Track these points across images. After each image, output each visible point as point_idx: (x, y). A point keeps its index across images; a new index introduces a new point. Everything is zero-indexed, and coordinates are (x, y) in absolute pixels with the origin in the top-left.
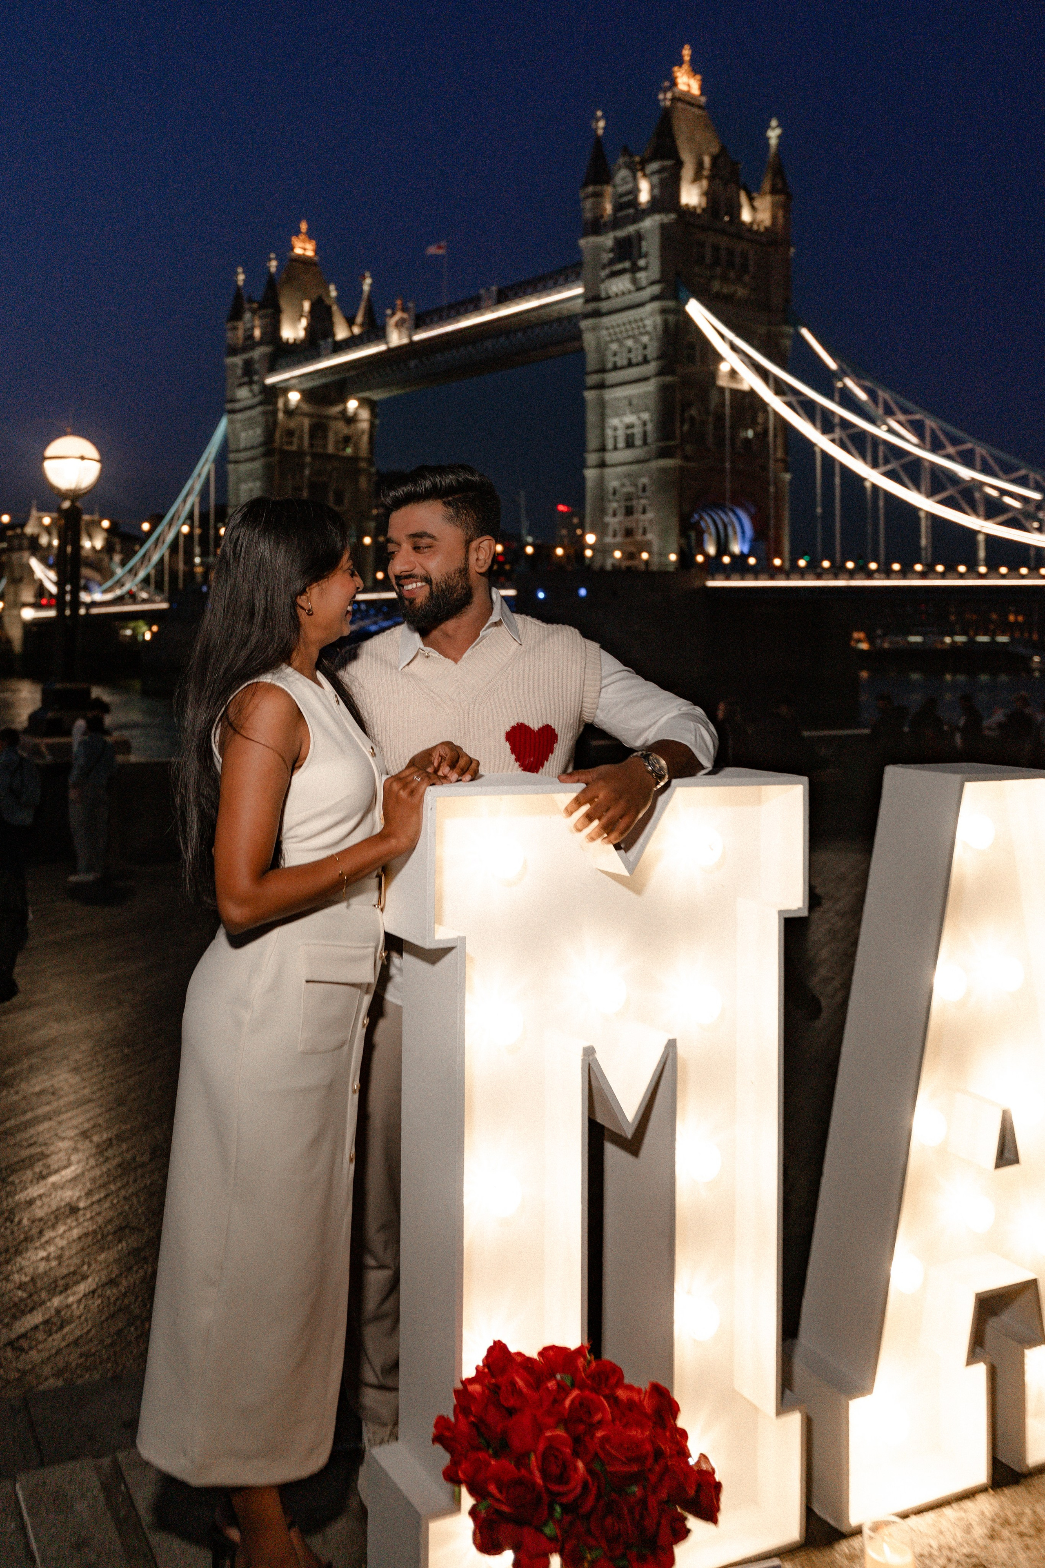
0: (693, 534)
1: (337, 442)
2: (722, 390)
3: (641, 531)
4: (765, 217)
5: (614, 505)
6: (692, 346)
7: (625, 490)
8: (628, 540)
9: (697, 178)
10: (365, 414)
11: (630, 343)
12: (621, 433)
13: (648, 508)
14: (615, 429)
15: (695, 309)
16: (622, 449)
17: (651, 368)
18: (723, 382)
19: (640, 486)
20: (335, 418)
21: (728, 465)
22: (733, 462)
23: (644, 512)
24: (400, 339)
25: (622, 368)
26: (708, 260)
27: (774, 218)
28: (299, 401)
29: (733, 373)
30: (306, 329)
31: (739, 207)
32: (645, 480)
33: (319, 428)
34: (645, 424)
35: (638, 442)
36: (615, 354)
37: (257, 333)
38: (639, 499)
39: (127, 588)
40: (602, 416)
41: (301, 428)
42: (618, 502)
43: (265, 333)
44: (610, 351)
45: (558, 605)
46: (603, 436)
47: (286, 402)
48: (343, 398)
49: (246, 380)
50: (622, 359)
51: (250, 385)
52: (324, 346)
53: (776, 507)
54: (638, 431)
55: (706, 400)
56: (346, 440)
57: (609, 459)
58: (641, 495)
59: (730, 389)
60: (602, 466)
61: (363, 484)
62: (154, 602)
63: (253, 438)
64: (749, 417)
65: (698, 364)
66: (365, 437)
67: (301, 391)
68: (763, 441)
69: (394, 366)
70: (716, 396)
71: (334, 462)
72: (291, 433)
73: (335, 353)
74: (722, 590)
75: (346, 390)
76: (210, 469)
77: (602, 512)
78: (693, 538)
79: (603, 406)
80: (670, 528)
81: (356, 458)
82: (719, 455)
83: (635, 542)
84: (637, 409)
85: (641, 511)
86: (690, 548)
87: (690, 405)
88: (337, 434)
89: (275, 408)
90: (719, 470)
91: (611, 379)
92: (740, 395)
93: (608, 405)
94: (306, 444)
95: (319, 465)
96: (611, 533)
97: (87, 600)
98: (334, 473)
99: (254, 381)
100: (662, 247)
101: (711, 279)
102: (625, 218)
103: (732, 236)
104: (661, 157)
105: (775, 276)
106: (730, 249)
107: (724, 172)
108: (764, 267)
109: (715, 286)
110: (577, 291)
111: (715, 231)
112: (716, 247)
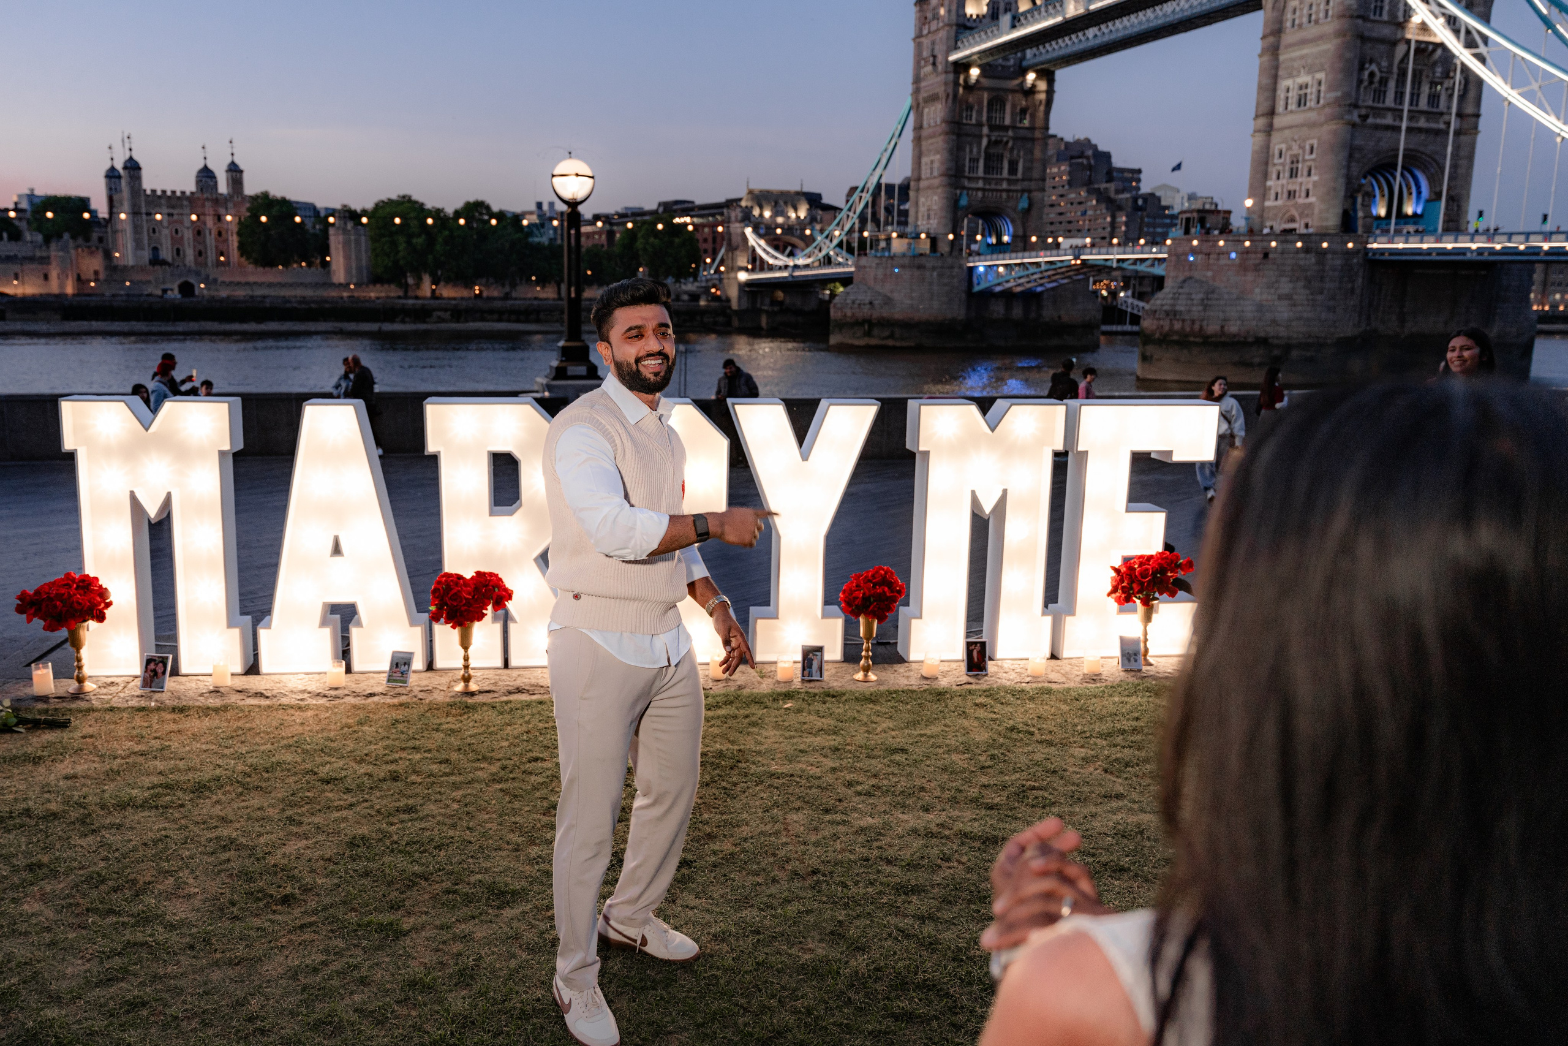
0: (1359, 197)
1: (1013, 114)
2: (1408, 42)
3: (1303, 194)
5: (1280, 168)
7: (1290, 152)
8: (1290, 203)
10: (1042, 86)
12: (1293, 96)
13: (1314, 171)
14: (1288, 90)
16: (1291, 112)
17: (1331, 26)
18: (1412, 34)
19: (1308, 148)
20: (1013, 91)
21: (1405, 124)
22: (1410, 119)
23: (1309, 174)
24: (1076, 9)
25: (1300, 27)
28: (979, 76)
29: (1423, 25)
32: (1315, 142)
33: (997, 102)
34: (1320, 83)
35: (1311, 103)
36: (1295, 11)
37: (942, 11)
38: (1304, 161)
39: (824, 253)
40: (1275, 78)
41: (980, 102)
42: (1283, 165)
43: (949, 11)
44: (1289, 10)
45: (1208, 267)
46: (1274, 99)
47: (968, 76)
48: (1024, 72)
49: (931, 59)
50: (1301, 17)
51: (934, 64)
52: (1006, 19)
53: (1454, 166)
54: (1311, 91)
55: (1391, 57)
56: (1024, 111)
57: (1278, 121)
58: (1307, 157)
59: (1417, 41)
60: (1269, 130)
61: (1037, 153)
62: (846, 265)
63: (936, 114)
64: (1439, 70)
65: (1385, 17)
66: (1042, 108)
67: (980, 66)
68: (1451, 96)
69: (1073, 36)
70: (1401, 50)
71: (1010, 133)
72: (970, 108)
73: (1013, 27)
74: (1382, 252)
75: (1025, 64)
76: (896, 144)
77: (1266, 176)
78: (1359, 200)
79: (1276, 68)
80: (1335, 189)
81: (1032, 128)
82: (1398, 113)
83: (1296, 205)
84: (1311, 70)
85: (1305, 173)
86: (1355, 211)
87: (1371, 62)
88: (1014, 106)
89: (956, 83)
90: (1398, 129)
91: (1288, 38)
92: (1431, 47)
93: (1282, 66)
94: (984, 118)
95: (995, 136)
96: (1273, 196)
97: (791, 264)
98: (1010, 144)
99: (940, 58)
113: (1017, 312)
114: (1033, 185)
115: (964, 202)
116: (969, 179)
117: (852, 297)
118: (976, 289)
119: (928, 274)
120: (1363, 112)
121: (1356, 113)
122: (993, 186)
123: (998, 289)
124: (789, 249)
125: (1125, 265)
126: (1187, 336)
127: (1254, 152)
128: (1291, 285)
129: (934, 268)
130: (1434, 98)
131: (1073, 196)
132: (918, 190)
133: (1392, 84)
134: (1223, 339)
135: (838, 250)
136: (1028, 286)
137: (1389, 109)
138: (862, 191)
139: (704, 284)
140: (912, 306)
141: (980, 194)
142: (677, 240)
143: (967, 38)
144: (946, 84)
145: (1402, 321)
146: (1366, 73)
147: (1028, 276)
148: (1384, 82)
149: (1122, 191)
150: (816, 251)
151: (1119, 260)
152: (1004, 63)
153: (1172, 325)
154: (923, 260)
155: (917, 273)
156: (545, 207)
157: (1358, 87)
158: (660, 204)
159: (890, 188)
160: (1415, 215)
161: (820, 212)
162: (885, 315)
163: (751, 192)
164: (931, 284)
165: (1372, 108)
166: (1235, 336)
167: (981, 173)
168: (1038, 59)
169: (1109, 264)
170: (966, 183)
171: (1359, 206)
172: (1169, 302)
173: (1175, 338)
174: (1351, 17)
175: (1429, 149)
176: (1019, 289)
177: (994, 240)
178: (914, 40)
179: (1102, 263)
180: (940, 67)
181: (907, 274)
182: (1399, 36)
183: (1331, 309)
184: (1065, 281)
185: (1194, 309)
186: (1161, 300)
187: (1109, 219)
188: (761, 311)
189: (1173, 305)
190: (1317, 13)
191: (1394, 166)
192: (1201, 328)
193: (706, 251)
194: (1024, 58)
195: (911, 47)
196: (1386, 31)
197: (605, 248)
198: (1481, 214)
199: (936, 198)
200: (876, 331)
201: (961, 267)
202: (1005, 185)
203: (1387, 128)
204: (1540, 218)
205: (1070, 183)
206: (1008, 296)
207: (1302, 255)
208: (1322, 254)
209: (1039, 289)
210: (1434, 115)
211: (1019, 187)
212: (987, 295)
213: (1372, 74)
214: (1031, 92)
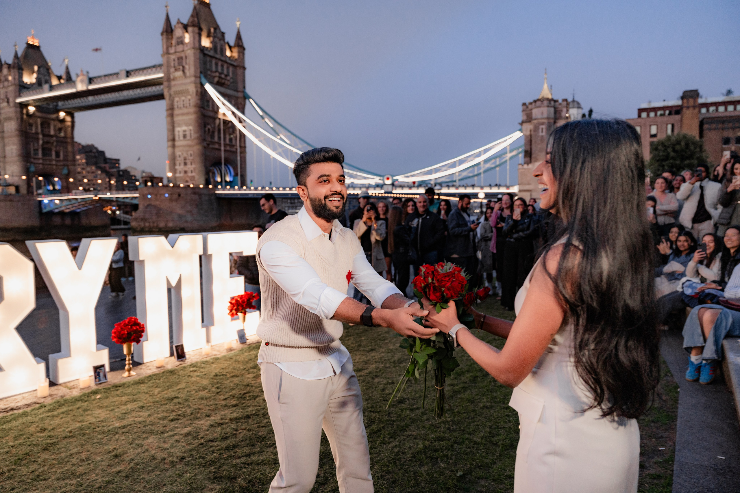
0: (211, 174)
1: (55, 130)
2: (220, 119)
3: (190, 172)
4: (235, 55)
5: (180, 161)
6: (208, 101)
7: (183, 156)
8: (186, 175)
9: (208, 36)
10: (68, 119)
11: (183, 98)
12: (181, 134)
13: (193, 163)
14: (179, 132)
15: (208, 87)
16: (181, 140)
17: (192, 110)
18: (221, 116)
19: (189, 155)
21: (223, 148)
22: (224, 146)
24: (82, 87)
25: (181, 108)
26: (214, 69)
27: (239, 56)
28: (34, 111)
29: (224, 114)
30: (36, 78)
31: (225, 50)
32: (192, 152)
33: (45, 124)
34: (190, 130)
35: (188, 137)
36: (177, 102)
37: (11, 79)
38: (189, 159)
40: (173, 127)
41: (36, 123)
43: (14, 78)
45: (158, 200)
46: (174, 135)
47: (28, 111)
48: (57, 111)
49: (6, 100)
50: (180, 105)
51: (8, 102)
52: (46, 87)
53: (241, 164)
54: (188, 133)
55: (214, 123)
56: (60, 130)
57: (177, 143)
59: (224, 120)
60: (174, 146)
61: (70, 148)
63: (11, 126)
64: (231, 130)
65: (211, 109)
66: (70, 129)
67: (35, 106)
68: (236, 139)
70: (217, 122)
71: (54, 139)
72: (31, 125)
73: (52, 90)
74: (221, 194)
75: (58, 108)
77: (175, 164)
79: (173, 123)
80: (201, 171)
81: (65, 137)
82: (220, 144)
83: (188, 176)
84: (187, 125)
85: (190, 164)
86: (210, 179)
87: (208, 124)
88: (55, 126)
89: (22, 113)
90: (220, 150)
91: (176, 112)
92: (227, 122)
93: (176, 122)
94: (39, 130)
95: (46, 139)
96: (179, 172)
98: (55, 144)
99: (11, 100)
100: (195, 61)
101: (215, 77)
102: (180, 48)
103: (222, 61)
104: (193, 26)
105: (239, 78)
106: (222, 66)
107: (219, 35)
108: (235, 74)
109: (216, 79)
110: (161, 75)
111: (216, 58)
112: (216, 64)
113: (68, 221)
114: (69, 163)
115: (32, 169)
116: (34, 158)
118: (44, 211)
119: (15, 204)
120: (208, 142)
121: (205, 143)
122: (48, 162)
123: (56, 211)
125: (119, 199)
126: (152, 229)
127: (169, 155)
128: (190, 207)
130: (231, 140)
131: (88, 169)
133: (216, 134)
134: (168, 229)
136: (72, 208)
137: (217, 142)
140: (8, 220)
141: (41, 166)
143: (25, 92)
144: (16, 112)
146: (207, 129)
147: (71, 204)
148: (213, 132)
149: (113, 168)
151: (117, 197)
152: (48, 106)
153: (145, 224)
154: (11, 197)
155: (8, 203)
157: (205, 133)
160: (230, 182)
164: (18, 209)
165: (211, 142)
167: (40, 156)
168: (65, 107)
169: (111, 199)
170: (32, 160)
171: (210, 177)
172: (142, 214)
173: (147, 229)
174: (199, 107)
176: (67, 211)
177: (51, 188)
180: (12, 104)
182: (216, 116)
183: (207, 216)
184: (91, 207)
185: (153, 217)
186: (138, 214)
189: (145, 216)
190: (186, 104)
191: (220, 163)
192: (157, 225)
194: (57, 105)
196: (211, 114)
198: (251, 181)
199: (16, 166)
201: (35, 200)
202: (54, 162)
203: (217, 149)
204: (269, 184)
205: (86, 163)
206: (62, 214)
207: (193, 195)
208: (200, 195)
209: (78, 211)
210: (232, 146)
211: (61, 163)
212: (51, 214)
213: (209, 129)
214: (63, 121)
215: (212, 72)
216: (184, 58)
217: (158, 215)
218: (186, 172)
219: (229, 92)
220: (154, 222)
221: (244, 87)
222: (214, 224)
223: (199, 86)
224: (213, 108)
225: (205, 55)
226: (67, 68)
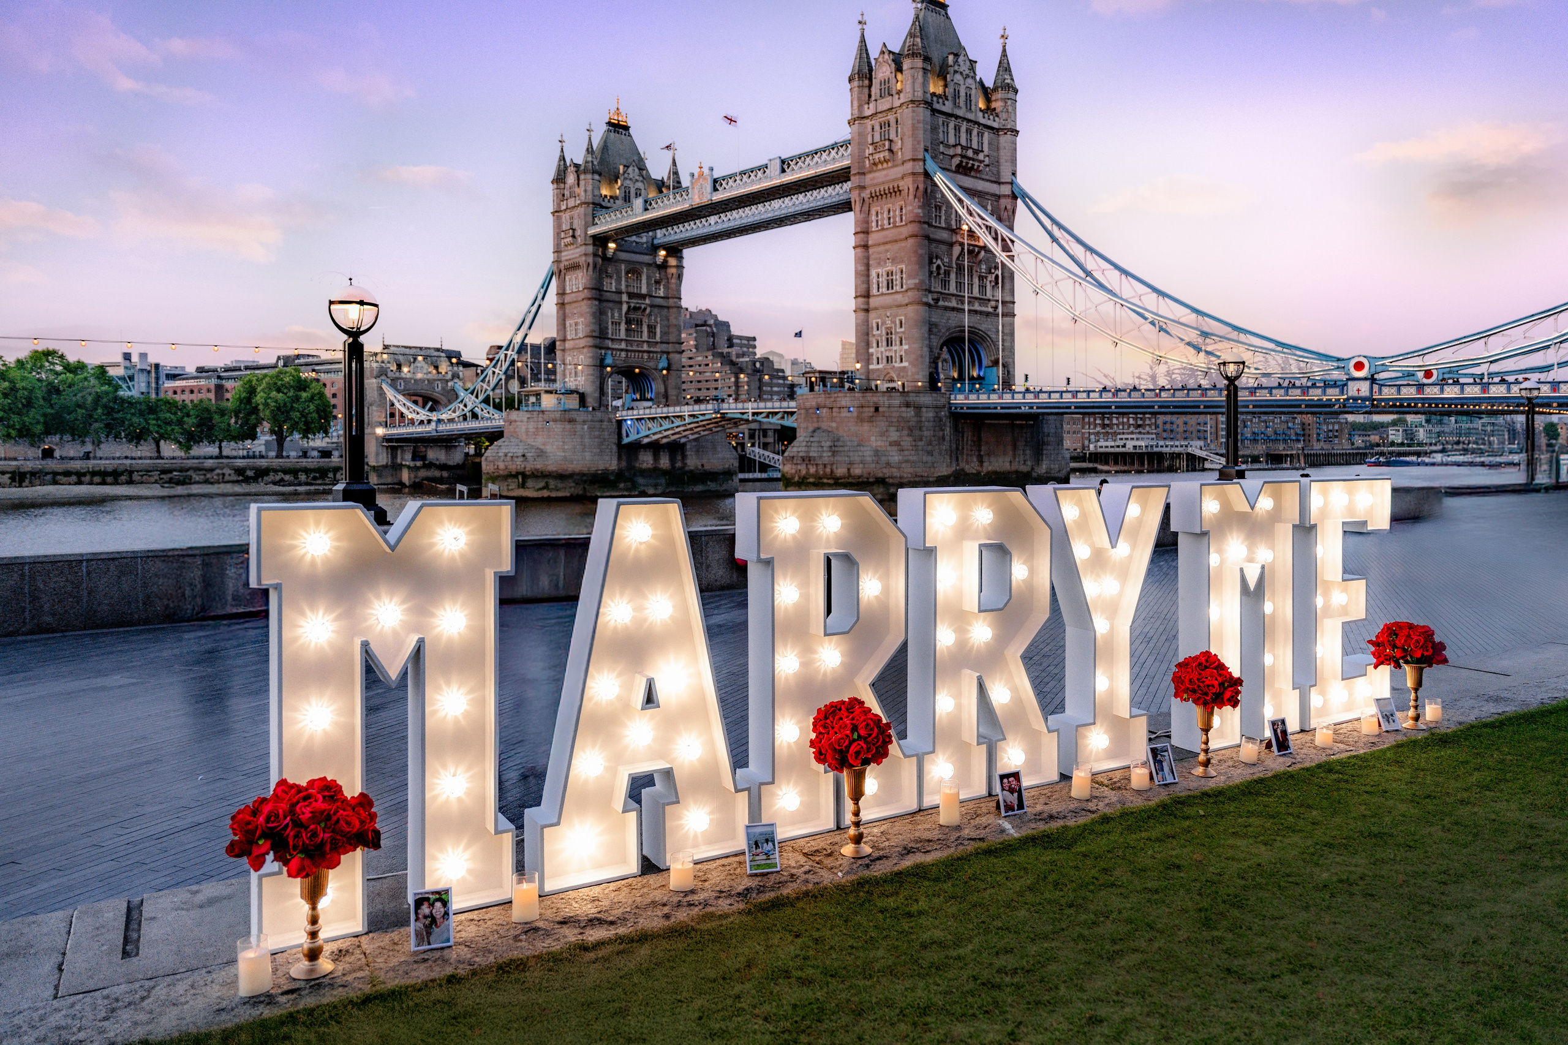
1: (648, 284)
2: (962, 243)
3: (898, 360)
4: (998, 105)
5: (879, 338)
6: (938, 208)
7: (885, 326)
8: (889, 366)
9: (943, 72)
10: (672, 262)
11: (889, 205)
12: (882, 281)
13: (905, 341)
14: (878, 275)
15: (940, 179)
16: (882, 294)
17: (906, 229)
18: (964, 238)
19: (898, 322)
21: (966, 307)
22: (969, 303)
23: (901, 343)
25: (883, 227)
26: (952, 141)
27: (1005, 107)
28: (616, 250)
29: (971, 233)
30: (620, 188)
31: (977, 97)
32: (903, 318)
33: (633, 273)
34: (902, 271)
35: (898, 288)
36: (877, 215)
37: (580, 191)
38: (897, 333)
39: (469, 408)
40: (868, 266)
42: (881, 336)
43: (585, 191)
44: (873, 212)
45: (832, 419)
46: (868, 282)
47: (606, 249)
48: (654, 249)
49: (571, 232)
50: (883, 219)
51: (574, 236)
53: (1004, 340)
54: (897, 277)
55: (951, 254)
56: (658, 282)
57: (873, 302)
58: (898, 330)
59: (970, 245)
60: (867, 308)
61: (673, 321)
62: (494, 419)
63: (578, 282)
64: (984, 267)
65: (944, 224)
66: (674, 281)
67: (617, 241)
68: (995, 288)
69: (698, 222)
70: (957, 250)
71: (647, 301)
72: (610, 277)
73: (646, 209)
74: (962, 406)
75: (656, 242)
76: (540, 306)
77: (868, 345)
78: (940, 364)
79: (868, 258)
80: (922, 356)
81: (666, 298)
82: (960, 298)
83: (893, 369)
84: (894, 260)
85: (898, 343)
86: (938, 374)
87: (937, 257)
88: (648, 278)
89: (596, 254)
90: (962, 310)
91: (875, 237)
92: (977, 249)
93: (872, 257)
94: (623, 287)
95: (634, 302)
96: (875, 361)
97: (435, 419)
98: (648, 311)
99: (578, 233)
100: (914, 128)
101: (952, 157)
102: (884, 104)
103: (969, 121)
104: (913, 55)
105: (1004, 155)
106: (969, 132)
107: (964, 68)
108: (995, 147)
109: (956, 161)
110: (846, 162)
111: (957, 117)
112: (957, 129)
113: (665, 462)
114: (670, 348)
115: (609, 360)
116: (612, 340)
117: (504, 450)
118: (626, 441)
119: (579, 427)
120: (935, 296)
121: (930, 296)
122: (635, 348)
123: (646, 441)
124: (430, 403)
125: (759, 418)
126: (821, 478)
127: (857, 325)
128: (898, 434)
129: (584, 422)
130: (982, 287)
131: (700, 358)
132: (563, 350)
133: (953, 276)
134: (850, 480)
135: (483, 405)
136: (673, 438)
137: (953, 295)
138: (507, 349)
139: (335, 440)
140: (565, 457)
141: (623, 354)
142: (304, 395)
143: (603, 215)
144: (586, 255)
145: (981, 462)
146: (934, 267)
147: (672, 428)
148: (947, 273)
149: (743, 355)
150: (462, 406)
152: (638, 240)
153: (808, 469)
154: (574, 415)
155: (568, 426)
156: (135, 359)
157: (930, 276)
158: (279, 358)
159: (536, 348)
160: (980, 378)
161: (461, 368)
162: (538, 466)
163: (386, 347)
164: (582, 437)
165: (941, 293)
166: (859, 477)
167: (623, 335)
168: (667, 239)
169: (745, 417)
170: (610, 344)
171: (940, 370)
172: (803, 449)
173: (811, 480)
174: (920, 222)
175: (983, 327)
176: (665, 440)
177: (638, 396)
178: (553, 213)
179: (739, 416)
180: (580, 239)
181: (557, 427)
182: (954, 240)
183: (930, 453)
184: (706, 433)
185: (825, 454)
186: (797, 448)
187: (733, 379)
188: (401, 465)
189: (808, 452)
190: (894, 217)
192: (832, 471)
193: (334, 406)
194: (655, 237)
195: (551, 219)
196: (944, 235)
197: (213, 402)
198: (1025, 377)
199: (582, 356)
200: (530, 483)
201: (610, 420)
202: (645, 347)
203: (953, 309)
204: (1065, 381)
205: (696, 347)
206: (655, 447)
207: (904, 409)
208: (918, 408)
209: (683, 440)
210: (985, 301)
211: (658, 349)
212: (636, 447)
213: (938, 267)
214: (664, 266)
215: (948, 146)
216: (893, 123)
217: (834, 450)
218: (889, 359)
219: (981, 185)
220: (825, 465)
221: (1014, 174)
222: (944, 470)
223: (921, 178)
224: (948, 221)
225: (934, 111)
226: (674, 163)
